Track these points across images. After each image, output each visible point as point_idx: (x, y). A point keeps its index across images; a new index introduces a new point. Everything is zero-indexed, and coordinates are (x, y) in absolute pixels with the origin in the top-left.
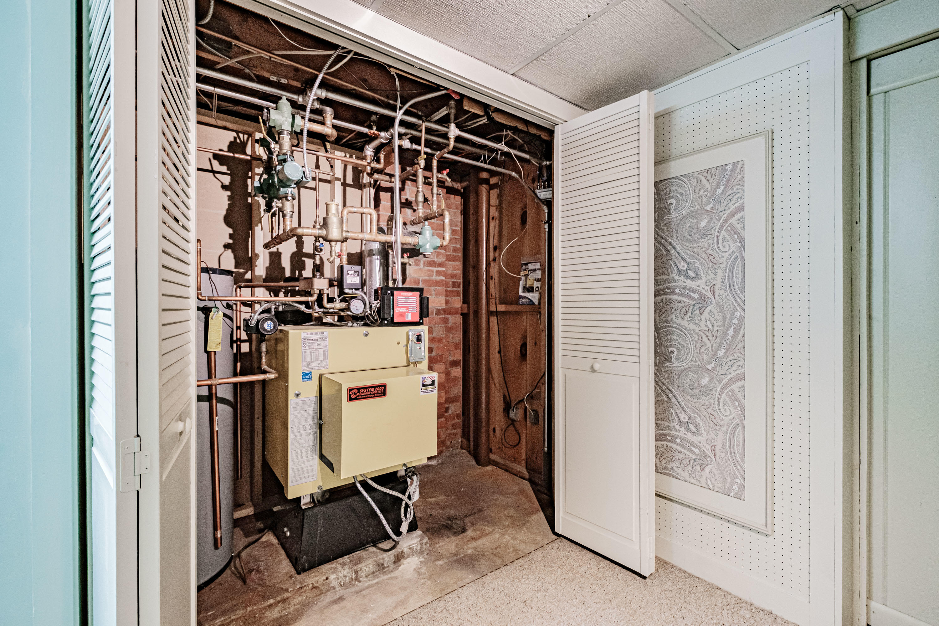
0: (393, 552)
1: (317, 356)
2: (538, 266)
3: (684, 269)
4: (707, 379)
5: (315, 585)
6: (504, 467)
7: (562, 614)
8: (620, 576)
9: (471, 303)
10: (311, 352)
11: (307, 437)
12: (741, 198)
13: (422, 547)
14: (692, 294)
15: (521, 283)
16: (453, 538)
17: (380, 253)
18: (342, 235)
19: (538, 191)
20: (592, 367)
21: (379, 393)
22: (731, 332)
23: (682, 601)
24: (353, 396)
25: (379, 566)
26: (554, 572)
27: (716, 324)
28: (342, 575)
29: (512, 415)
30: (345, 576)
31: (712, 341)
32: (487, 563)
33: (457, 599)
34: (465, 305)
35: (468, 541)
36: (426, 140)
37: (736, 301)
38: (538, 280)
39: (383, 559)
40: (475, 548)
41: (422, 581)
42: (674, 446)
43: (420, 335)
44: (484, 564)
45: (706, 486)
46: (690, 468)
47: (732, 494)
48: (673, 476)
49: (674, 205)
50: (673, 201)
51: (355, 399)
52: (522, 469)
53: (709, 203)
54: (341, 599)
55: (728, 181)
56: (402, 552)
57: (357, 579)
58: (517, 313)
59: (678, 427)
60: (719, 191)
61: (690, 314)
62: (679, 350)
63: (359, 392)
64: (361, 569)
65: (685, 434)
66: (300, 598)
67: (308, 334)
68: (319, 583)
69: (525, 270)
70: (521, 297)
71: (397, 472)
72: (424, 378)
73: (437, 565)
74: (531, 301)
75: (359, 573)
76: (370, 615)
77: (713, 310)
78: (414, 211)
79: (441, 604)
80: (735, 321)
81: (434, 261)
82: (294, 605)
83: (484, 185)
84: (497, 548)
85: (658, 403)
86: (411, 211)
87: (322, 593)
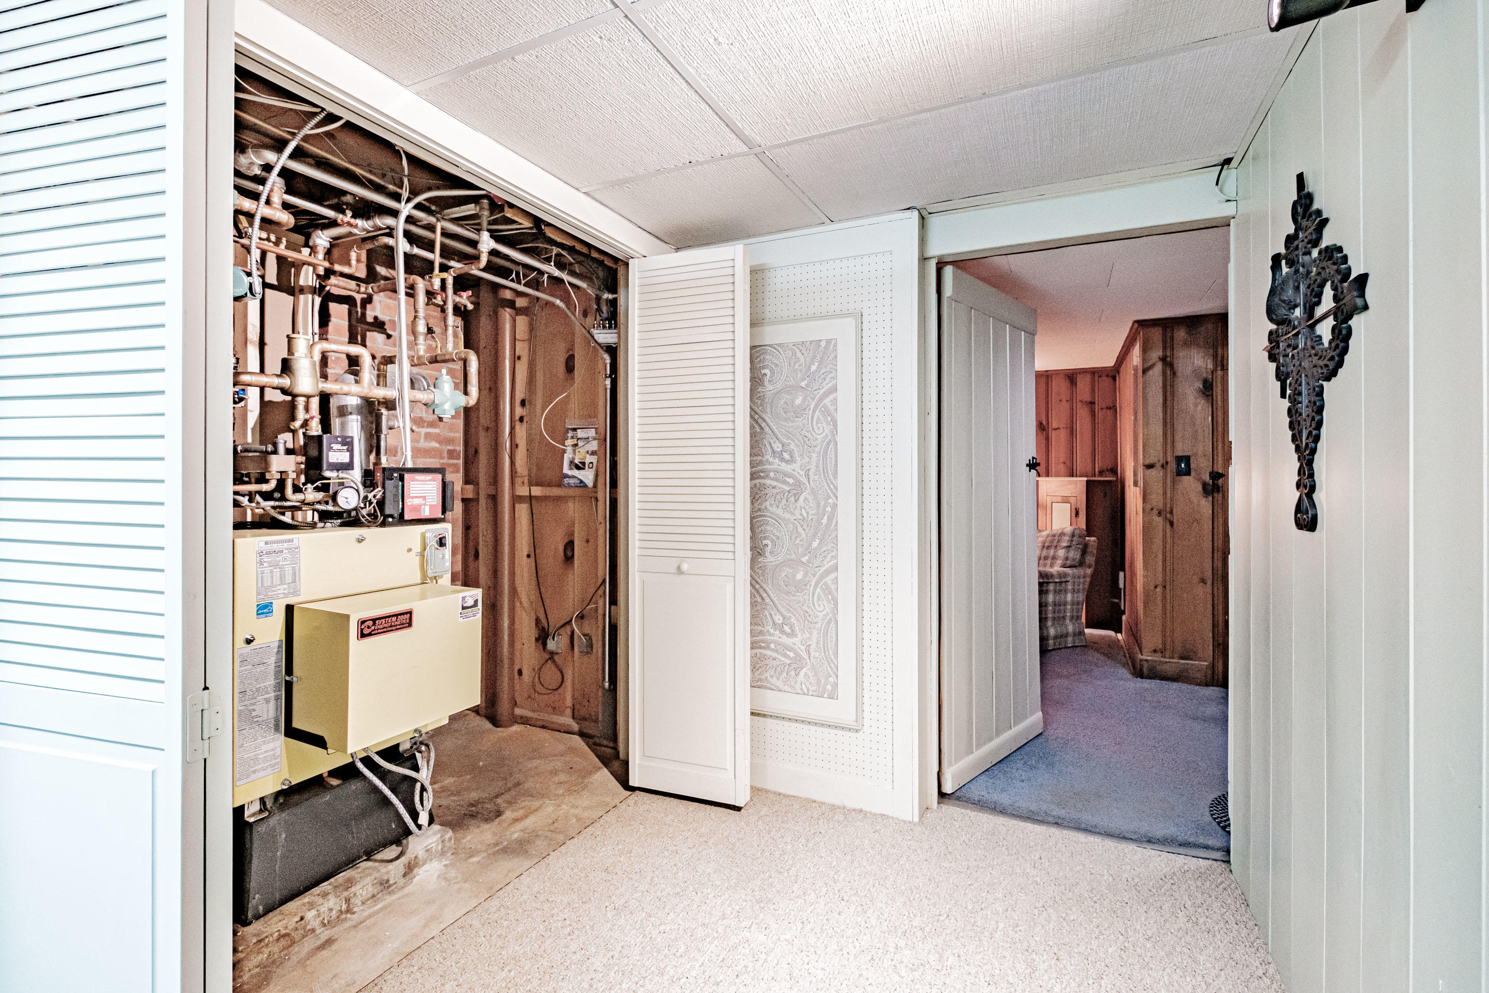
0: (403, 860)
1: (282, 578)
2: (592, 433)
3: (779, 450)
4: (802, 573)
5: (283, 932)
6: (538, 723)
7: (655, 869)
8: (713, 814)
9: (483, 483)
10: (271, 572)
11: (265, 705)
12: (833, 378)
13: (444, 846)
14: (787, 479)
15: (567, 457)
16: (486, 826)
17: (360, 410)
18: (318, 387)
19: (595, 332)
20: (679, 568)
21: (403, 624)
22: (825, 521)
23: (780, 823)
24: (366, 631)
25: (381, 884)
26: (635, 830)
27: (811, 513)
28: (326, 909)
29: (551, 645)
30: (331, 910)
31: (807, 531)
32: (545, 843)
33: (516, 891)
34: (470, 487)
35: (509, 825)
36: (443, 246)
37: (830, 488)
38: (593, 453)
39: (388, 873)
40: (522, 830)
41: (456, 886)
42: (768, 653)
43: (444, 537)
44: (541, 844)
45: (801, 692)
46: (785, 675)
47: (826, 695)
48: (767, 688)
49: (768, 376)
50: (767, 371)
51: (370, 635)
52: (566, 720)
53: (804, 379)
54: (329, 942)
55: (822, 359)
56: (416, 857)
57: (349, 911)
58: (558, 499)
59: (772, 631)
60: (814, 368)
61: (784, 501)
62: (773, 541)
63: (374, 624)
64: (355, 894)
65: (780, 638)
66: (260, 957)
67: (266, 543)
68: (290, 927)
69: (572, 437)
70: (567, 476)
71: (398, 745)
72: (464, 598)
73: (473, 863)
74: (581, 481)
75: (352, 901)
76: (390, 945)
77: (808, 496)
78: (389, 336)
79: (495, 903)
80: (829, 509)
81: (421, 418)
82: (250, 970)
83: (508, 310)
84: (554, 822)
85: (753, 604)
86: (384, 336)
87: (294, 943)
